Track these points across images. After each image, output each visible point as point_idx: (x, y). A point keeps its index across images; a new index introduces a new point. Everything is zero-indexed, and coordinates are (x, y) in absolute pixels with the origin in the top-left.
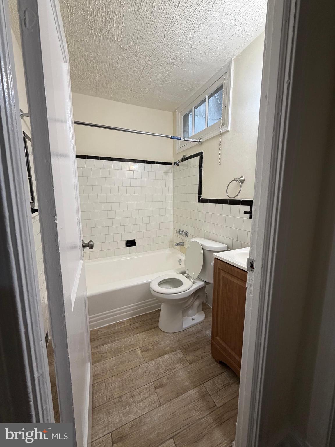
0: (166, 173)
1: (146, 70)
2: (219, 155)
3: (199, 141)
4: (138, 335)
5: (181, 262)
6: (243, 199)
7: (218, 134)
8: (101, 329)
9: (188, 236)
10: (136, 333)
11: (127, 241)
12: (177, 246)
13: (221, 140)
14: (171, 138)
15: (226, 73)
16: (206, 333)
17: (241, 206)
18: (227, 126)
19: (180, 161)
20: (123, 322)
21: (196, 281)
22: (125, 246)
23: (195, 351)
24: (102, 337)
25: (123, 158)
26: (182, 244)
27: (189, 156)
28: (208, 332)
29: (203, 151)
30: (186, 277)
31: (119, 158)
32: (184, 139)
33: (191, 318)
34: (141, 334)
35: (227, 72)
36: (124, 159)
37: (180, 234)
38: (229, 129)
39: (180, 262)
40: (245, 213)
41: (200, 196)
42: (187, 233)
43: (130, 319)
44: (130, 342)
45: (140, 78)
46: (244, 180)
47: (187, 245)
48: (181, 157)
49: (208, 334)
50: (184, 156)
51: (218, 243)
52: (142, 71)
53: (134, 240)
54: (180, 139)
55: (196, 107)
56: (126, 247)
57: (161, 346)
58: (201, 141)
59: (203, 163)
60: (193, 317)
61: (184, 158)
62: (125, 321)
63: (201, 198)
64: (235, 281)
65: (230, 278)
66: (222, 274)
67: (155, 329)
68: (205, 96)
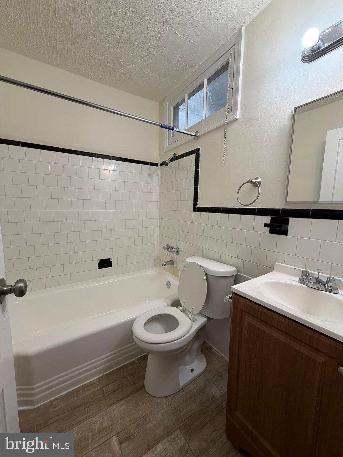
0: (151, 175)
1: (128, 29)
2: (224, 150)
3: (195, 135)
4: (113, 408)
5: (170, 285)
6: (259, 208)
7: (223, 124)
8: (56, 402)
9: (179, 253)
10: (111, 403)
11: (100, 261)
12: (165, 265)
13: (226, 132)
14: (161, 126)
15: (233, 46)
16: (212, 391)
17: (257, 216)
18: (235, 113)
19: (170, 160)
20: (91, 383)
21: (196, 318)
22: (98, 267)
23: (201, 428)
24: (56, 418)
25: (95, 153)
26: (171, 263)
27: (180, 154)
28: (214, 391)
29: (200, 148)
30: (182, 311)
31: (90, 152)
32: (177, 130)
33: (189, 367)
34: (118, 405)
35: (235, 45)
36: (97, 154)
37: (168, 250)
38: (238, 117)
39: (168, 285)
40: (266, 225)
41: (195, 204)
42: (178, 250)
43: (102, 377)
44: (101, 424)
45: (119, 42)
46: (260, 183)
47: (178, 265)
48: (171, 155)
49: (215, 393)
50: (175, 154)
51: (222, 264)
52: (123, 30)
53: (110, 259)
54: (173, 130)
55: (190, 96)
56: (98, 269)
57: (150, 425)
58: (198, 134)
59: (200, 162)
60: (192, 366)
61: (174, 157)
62: (94, 382)
63: (197, 206)
64: (274, 334)
65: (263, 327)
66: (248, 319)
67: (140, 392)
68: (203, 79)
